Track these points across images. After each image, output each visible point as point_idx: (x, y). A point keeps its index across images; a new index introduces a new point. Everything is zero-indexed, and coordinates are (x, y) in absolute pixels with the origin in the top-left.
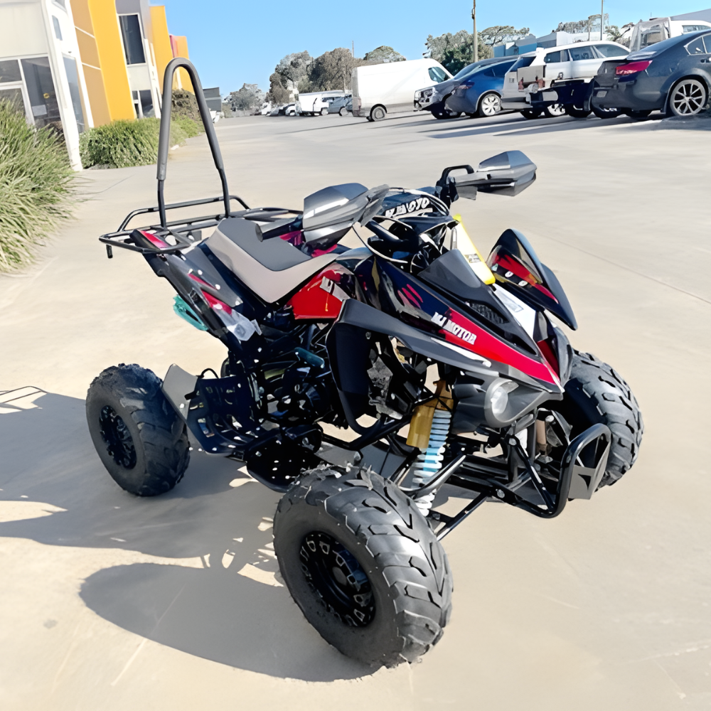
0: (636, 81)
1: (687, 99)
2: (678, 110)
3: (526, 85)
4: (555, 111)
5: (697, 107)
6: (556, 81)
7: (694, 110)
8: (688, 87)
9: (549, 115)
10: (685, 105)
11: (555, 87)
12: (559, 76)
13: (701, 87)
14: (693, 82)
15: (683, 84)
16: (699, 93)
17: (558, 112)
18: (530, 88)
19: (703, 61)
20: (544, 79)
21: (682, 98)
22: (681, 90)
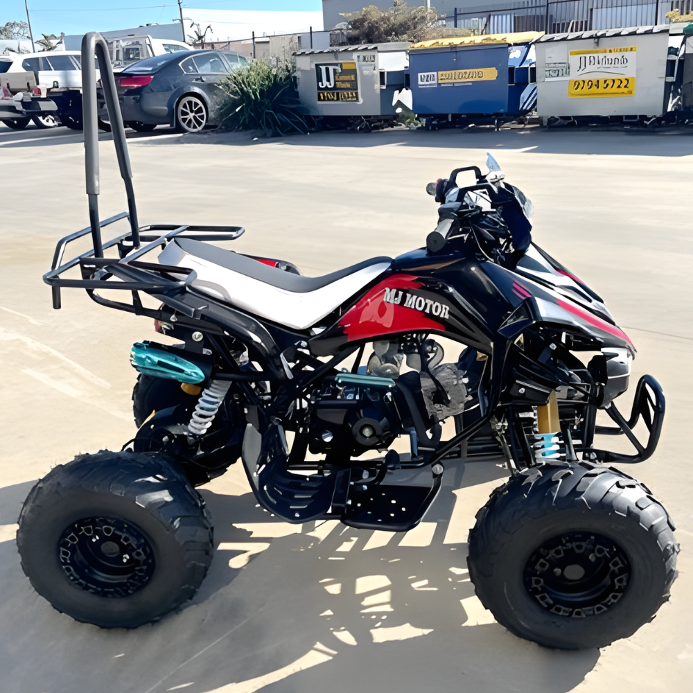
0: (141, 96)
1: (191, 115)
2: (184, 125)
3: (14, 93)
4: (48, 122)
5: (201, 123)
6: (51, 90)
7: (199, 126)
8: (190, 103)
9: (40, 126)
10: (190, 120)
11: (51, 96)
12: (54, 85)
13: (201, 104)
14: (194, 100)
15: (185, 100)
16: (200, 110)
17: (50, 124)
18: (20, 96)
19: (197, 79)
20: (38, 87)
21: (187, 114)
22: (185, 106)
